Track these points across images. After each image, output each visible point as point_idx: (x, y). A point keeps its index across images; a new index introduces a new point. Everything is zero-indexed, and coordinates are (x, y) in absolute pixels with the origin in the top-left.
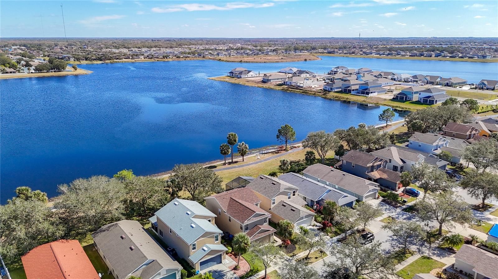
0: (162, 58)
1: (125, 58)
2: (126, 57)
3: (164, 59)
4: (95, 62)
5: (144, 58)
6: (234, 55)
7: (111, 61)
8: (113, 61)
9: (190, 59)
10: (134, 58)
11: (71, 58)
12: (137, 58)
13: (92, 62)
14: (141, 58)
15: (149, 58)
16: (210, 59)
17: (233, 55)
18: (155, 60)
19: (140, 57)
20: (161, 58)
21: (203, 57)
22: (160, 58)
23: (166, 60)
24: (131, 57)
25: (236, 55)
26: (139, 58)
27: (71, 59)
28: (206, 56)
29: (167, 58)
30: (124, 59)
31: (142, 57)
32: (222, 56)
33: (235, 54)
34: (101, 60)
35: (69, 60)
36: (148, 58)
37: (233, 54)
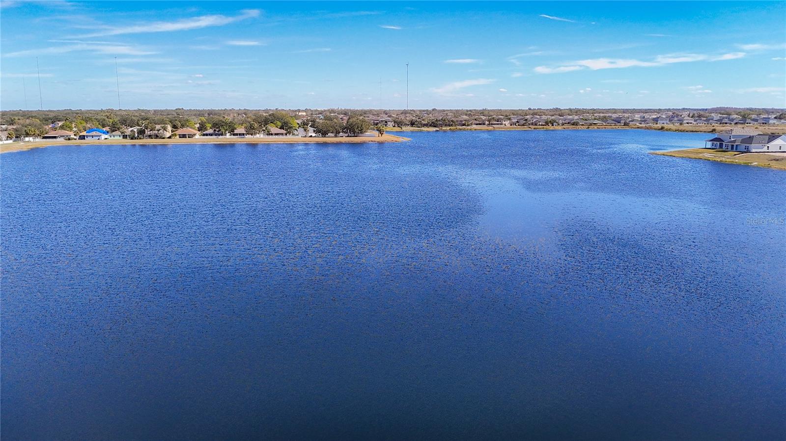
0: (544, 125)
1: (477, 124)
2: (478, 122)
3: (547, 127)
4: (425, 129)
5: (511, 125)
6: (690, 121)
7: (452, 128)
8: (455, 128)
9: (597, 128)
10: (492, 124)
11: (389, 121)
12: (498, 124)
13: (420, 128)
14: (505, 125)
15: (519, 125)
16: (638, 128)
17: (688, 123)
18: (530, 128)
19: (504, 123)
20: (542, 125)
21: (625, 124)
22: (539, 125)
23: (550, 127)
24: (487, 123)
25: (695, 123)
26: (500, 124)
27: (389, 123)
28: (631, 123)
29: (553, 125)
30: (475, 126)
31: (507, 123)
32: (663, 123)
33: (692, 121)
34: (435, 126)
35: (386, 125)
36: (517, 124)
37: (687, 121)
